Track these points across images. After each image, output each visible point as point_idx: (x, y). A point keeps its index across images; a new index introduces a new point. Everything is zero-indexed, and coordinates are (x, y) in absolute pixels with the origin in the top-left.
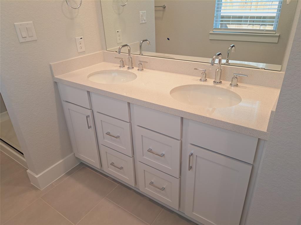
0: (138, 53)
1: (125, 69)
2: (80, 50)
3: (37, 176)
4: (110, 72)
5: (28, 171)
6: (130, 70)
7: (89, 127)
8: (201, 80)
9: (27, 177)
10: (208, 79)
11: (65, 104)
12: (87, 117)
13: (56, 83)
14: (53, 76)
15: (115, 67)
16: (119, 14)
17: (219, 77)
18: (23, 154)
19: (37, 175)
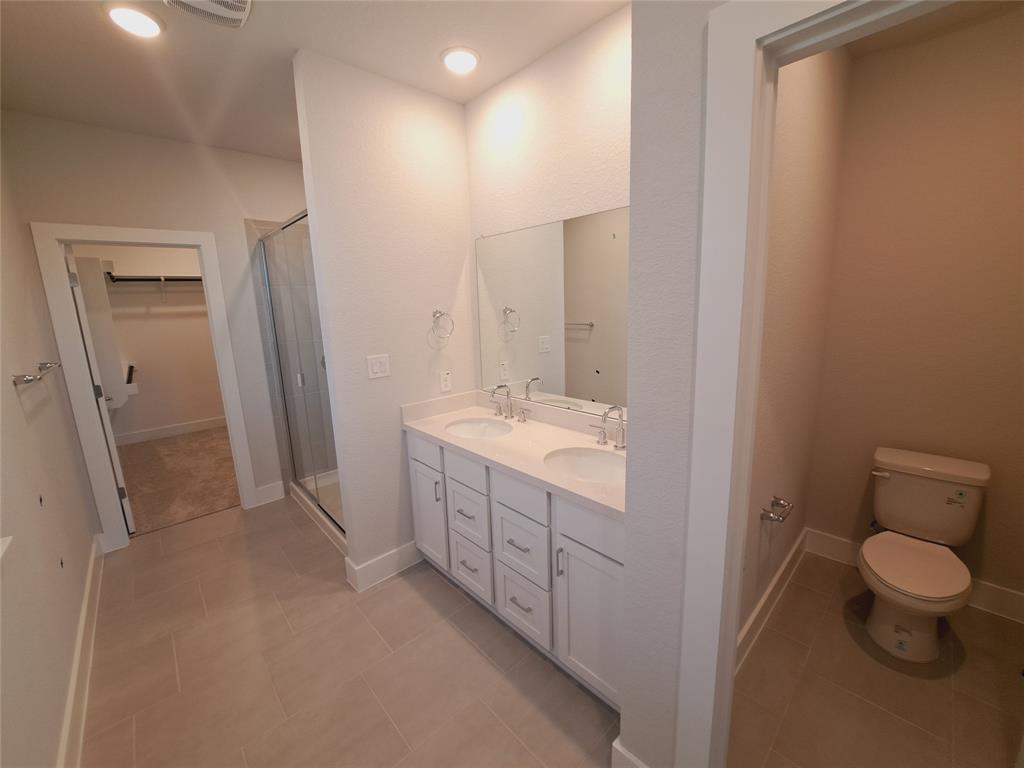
0: (524, 396)
1: (501, 418)
2: (444, 389)
3: (356, 568)
4: (479, 421)
5: (347, 558)
6: (507, 421)
7: (437, 500)
8: (598, 442)
9: (344, 569)
10: (609, 442)
11: (412, 462)
12: (436, 483)
13: (404, 432)
14: (402, 422)
15: (487, 413)
16: (507, 342)
17: (621, 439)
18: (344, 532)
19: (357, 565)
